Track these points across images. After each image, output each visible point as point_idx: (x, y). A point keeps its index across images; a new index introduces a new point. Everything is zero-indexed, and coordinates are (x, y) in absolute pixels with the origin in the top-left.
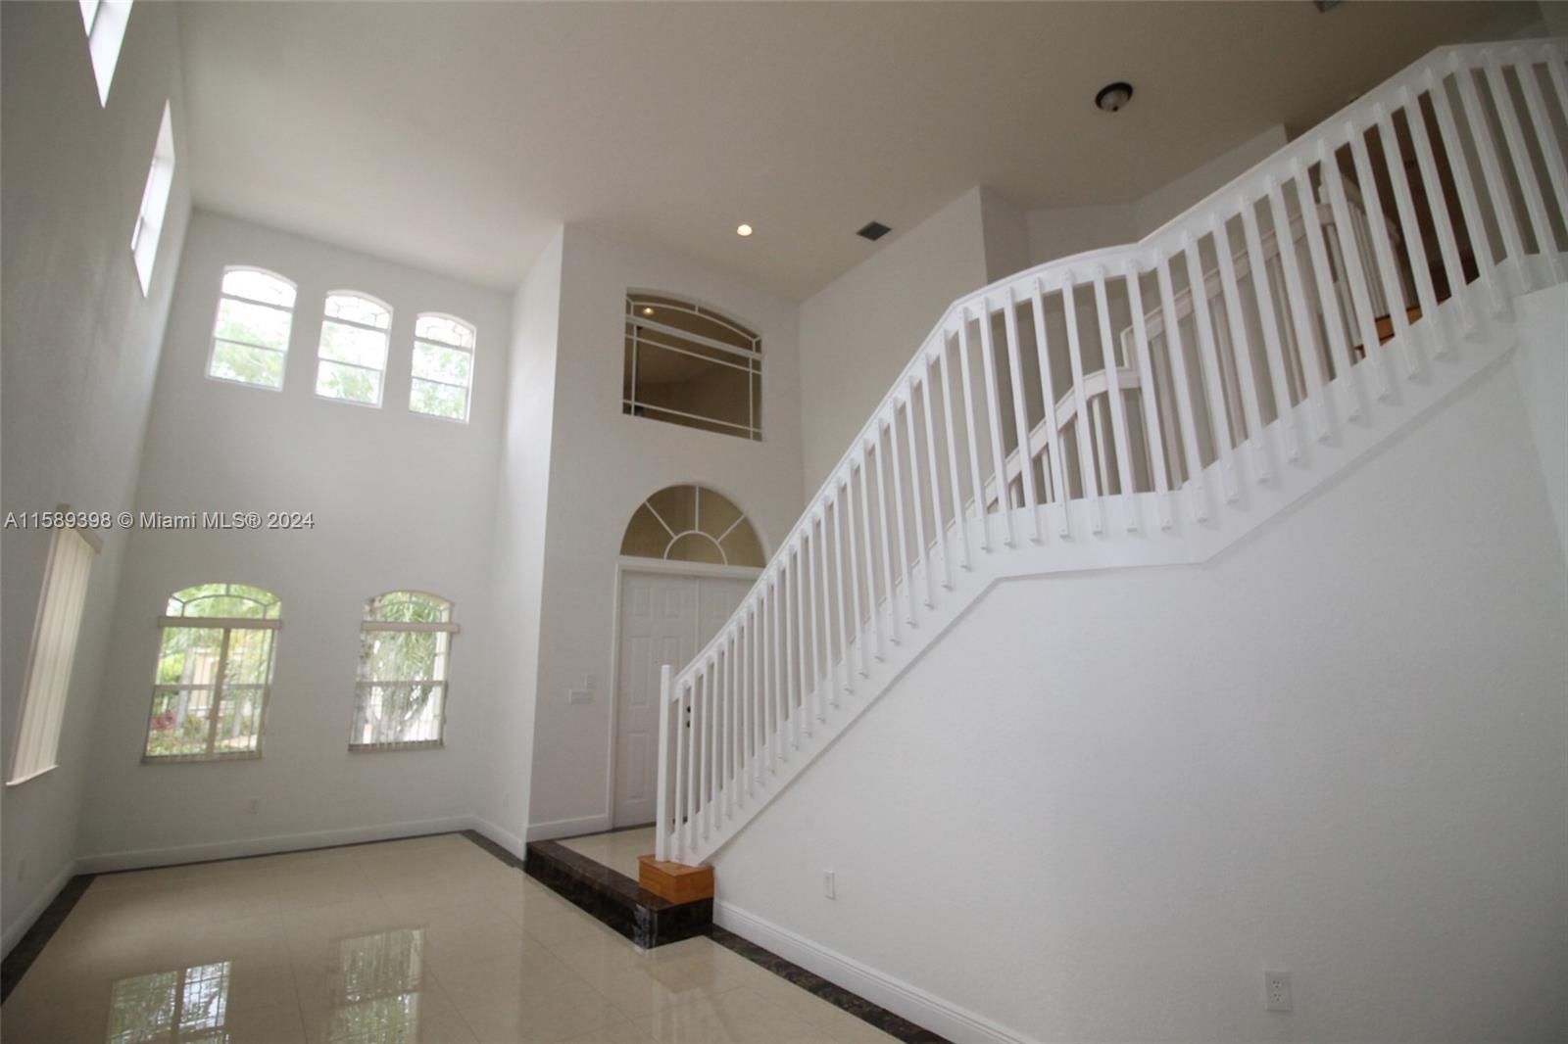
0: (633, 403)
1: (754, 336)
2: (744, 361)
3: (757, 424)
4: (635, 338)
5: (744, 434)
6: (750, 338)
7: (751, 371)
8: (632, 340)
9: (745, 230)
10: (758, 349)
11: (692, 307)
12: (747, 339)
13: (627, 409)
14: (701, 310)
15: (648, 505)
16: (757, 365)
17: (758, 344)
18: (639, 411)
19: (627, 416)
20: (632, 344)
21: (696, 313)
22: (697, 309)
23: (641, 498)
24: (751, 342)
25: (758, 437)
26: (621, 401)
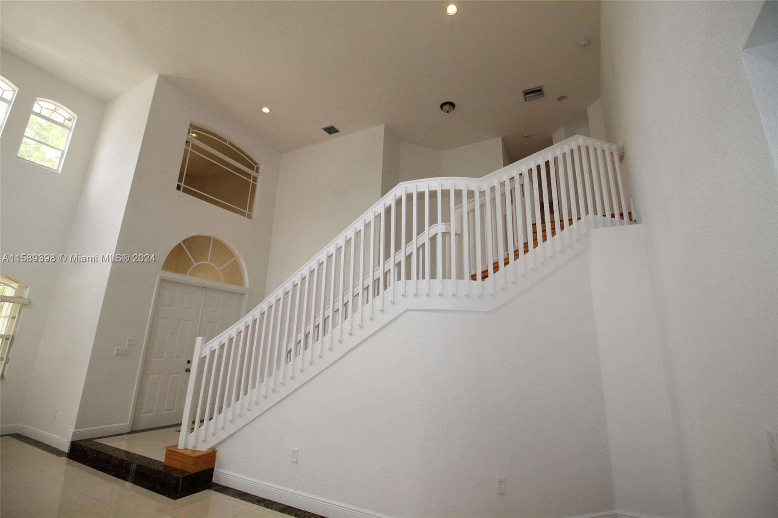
0: (183, 185)
1: (256, 164)
2: (249, 176)
3: (250, 210)
4: (190, 149)
5: (243, 214)
6: (254, 165)
7: (251, 181)
8: (188, 150)
9: (266, 110)
10: (257, 171)
11: (225, 141)
12: (252, 165)
13: (179, 187)
14: (230, 143)
15: (182, 243)
16: (255, 179)
17: (258, 168)
18: (186, 191)
19: (178, 191)
20: (188, 152)
21: (227, 144)
22: (227, 142)
23: (180, 240)
24: (254, 167)
25: (250, 217)
26: (176, 182)
